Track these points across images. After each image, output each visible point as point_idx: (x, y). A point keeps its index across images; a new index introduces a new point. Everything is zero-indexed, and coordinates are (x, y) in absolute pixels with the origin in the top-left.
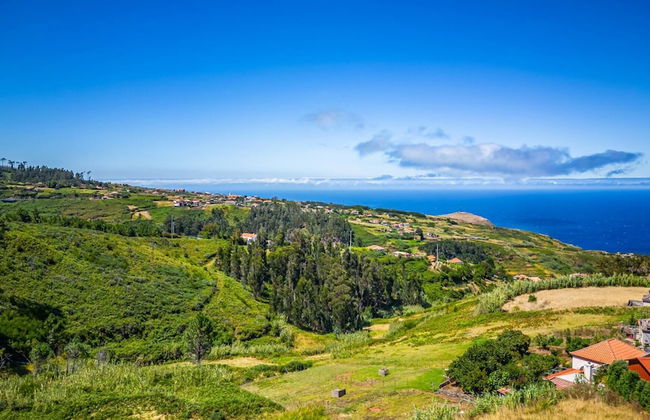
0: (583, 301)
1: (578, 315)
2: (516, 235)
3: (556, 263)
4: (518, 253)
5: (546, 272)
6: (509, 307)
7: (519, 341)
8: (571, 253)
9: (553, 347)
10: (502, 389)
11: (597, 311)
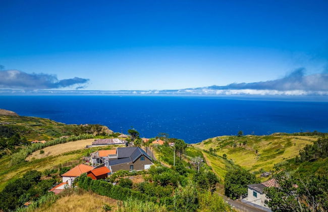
0: (66, 149)
1: (65, 156)
2: (32, 120)
3: (53, 132)
4: (33, 129)
5: (49, 137)
6: (29, 159)
7: (35, 175)
8: (61, 127)
9: (53, 175)
10: (27, 204)
11: (73, 153)
